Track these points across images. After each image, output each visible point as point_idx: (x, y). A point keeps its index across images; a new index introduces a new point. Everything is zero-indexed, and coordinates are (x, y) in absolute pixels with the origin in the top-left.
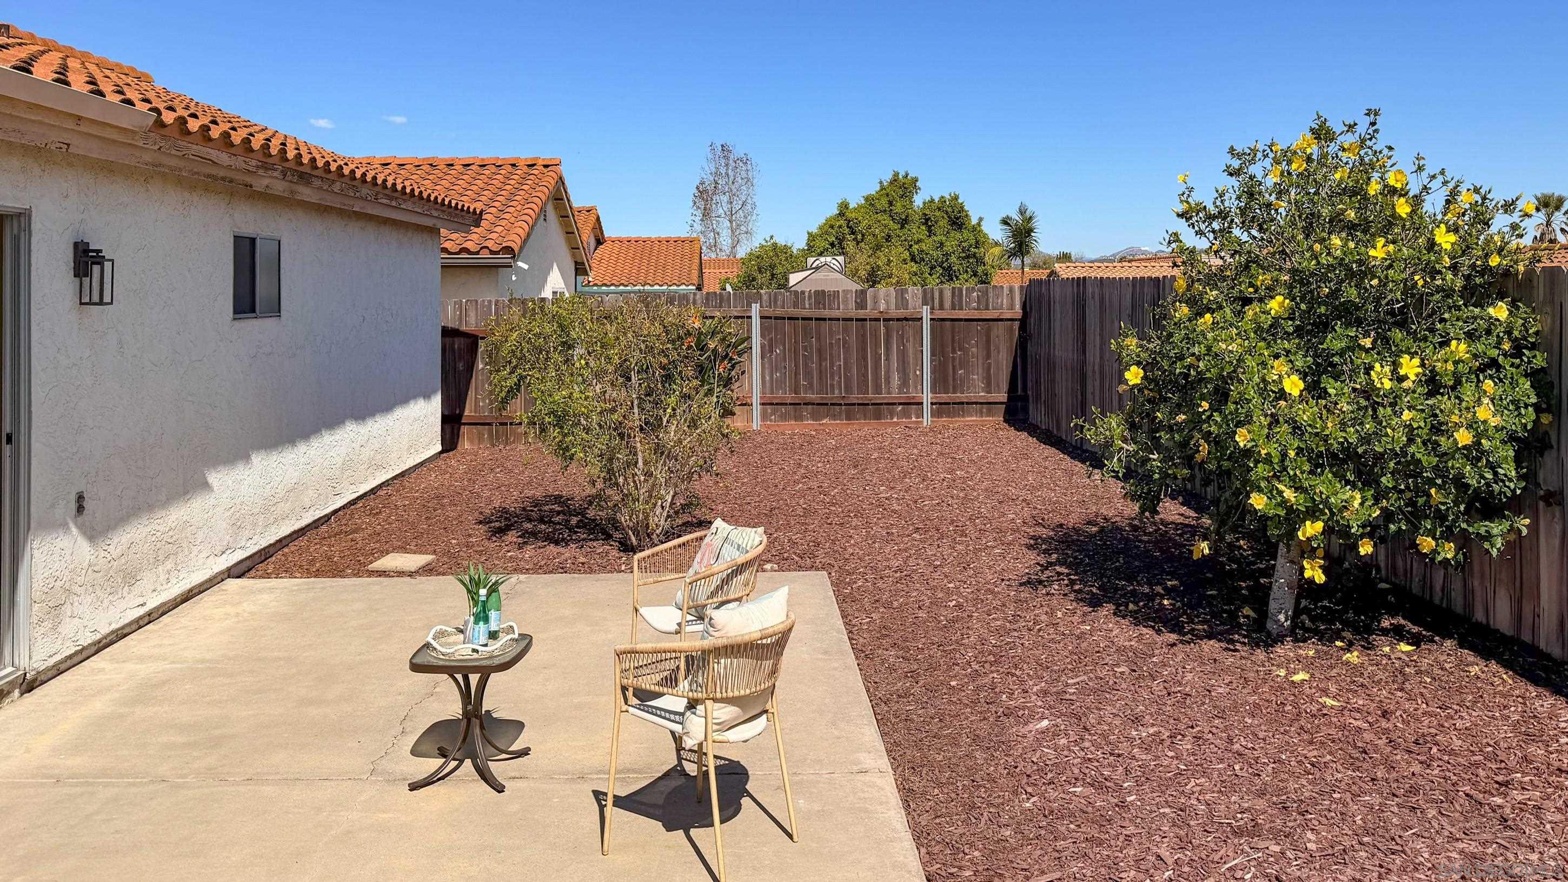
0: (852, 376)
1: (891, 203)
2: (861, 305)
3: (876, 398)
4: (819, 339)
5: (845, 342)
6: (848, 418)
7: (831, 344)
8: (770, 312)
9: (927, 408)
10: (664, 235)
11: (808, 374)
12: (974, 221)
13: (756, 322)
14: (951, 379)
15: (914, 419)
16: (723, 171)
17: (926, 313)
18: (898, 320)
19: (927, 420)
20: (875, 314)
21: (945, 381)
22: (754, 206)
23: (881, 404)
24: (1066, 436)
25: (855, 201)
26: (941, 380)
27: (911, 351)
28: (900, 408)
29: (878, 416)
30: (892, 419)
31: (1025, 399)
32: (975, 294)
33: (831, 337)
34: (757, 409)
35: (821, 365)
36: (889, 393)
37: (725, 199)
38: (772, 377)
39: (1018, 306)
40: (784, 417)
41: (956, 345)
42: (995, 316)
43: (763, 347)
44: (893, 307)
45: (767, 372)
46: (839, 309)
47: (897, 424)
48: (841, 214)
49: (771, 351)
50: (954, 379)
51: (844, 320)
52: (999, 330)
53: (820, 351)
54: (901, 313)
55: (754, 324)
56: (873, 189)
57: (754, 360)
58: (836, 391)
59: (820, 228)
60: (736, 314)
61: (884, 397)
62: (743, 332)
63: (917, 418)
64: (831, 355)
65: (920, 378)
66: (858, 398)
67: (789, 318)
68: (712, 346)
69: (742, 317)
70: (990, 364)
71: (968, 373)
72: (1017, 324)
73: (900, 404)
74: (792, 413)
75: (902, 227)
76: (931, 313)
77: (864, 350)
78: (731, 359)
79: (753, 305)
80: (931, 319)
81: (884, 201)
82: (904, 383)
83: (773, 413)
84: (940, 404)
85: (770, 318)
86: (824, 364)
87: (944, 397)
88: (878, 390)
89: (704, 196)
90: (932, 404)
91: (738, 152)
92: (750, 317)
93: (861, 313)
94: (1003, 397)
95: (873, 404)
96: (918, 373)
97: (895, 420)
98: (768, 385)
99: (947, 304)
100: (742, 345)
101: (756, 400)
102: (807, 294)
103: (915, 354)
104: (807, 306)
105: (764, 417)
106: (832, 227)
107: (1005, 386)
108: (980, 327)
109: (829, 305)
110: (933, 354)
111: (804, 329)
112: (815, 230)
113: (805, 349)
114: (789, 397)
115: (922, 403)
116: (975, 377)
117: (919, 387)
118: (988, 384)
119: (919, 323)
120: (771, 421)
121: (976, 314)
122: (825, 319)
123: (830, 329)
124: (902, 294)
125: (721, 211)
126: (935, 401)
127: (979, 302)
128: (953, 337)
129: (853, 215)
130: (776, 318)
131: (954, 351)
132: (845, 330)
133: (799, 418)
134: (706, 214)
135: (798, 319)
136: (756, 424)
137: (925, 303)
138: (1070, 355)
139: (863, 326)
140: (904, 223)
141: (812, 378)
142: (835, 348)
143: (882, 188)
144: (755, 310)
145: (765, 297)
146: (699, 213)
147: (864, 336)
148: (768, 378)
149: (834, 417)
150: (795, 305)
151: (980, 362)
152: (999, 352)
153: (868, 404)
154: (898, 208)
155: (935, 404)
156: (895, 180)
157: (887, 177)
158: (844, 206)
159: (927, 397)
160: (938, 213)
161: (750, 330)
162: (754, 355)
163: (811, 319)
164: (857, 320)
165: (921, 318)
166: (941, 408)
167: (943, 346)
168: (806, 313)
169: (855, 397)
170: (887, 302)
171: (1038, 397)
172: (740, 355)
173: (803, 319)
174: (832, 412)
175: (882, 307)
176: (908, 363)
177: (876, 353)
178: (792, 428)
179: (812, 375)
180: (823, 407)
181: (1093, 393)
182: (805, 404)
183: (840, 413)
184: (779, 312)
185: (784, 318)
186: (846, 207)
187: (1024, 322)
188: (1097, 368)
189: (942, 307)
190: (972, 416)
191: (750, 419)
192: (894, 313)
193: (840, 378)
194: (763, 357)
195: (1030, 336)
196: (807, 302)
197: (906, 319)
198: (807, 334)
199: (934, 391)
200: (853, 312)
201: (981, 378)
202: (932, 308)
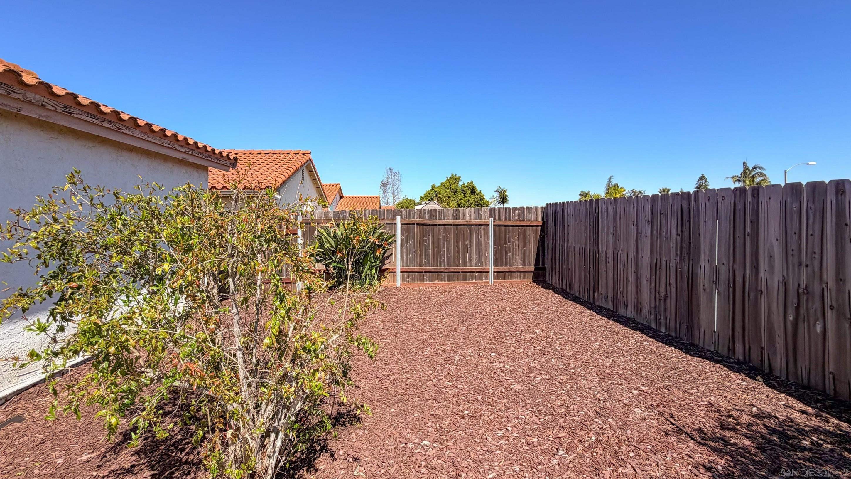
0: (451, 256)
1: (450, 185)
2: (456, 217)
3: (464, 269)
4: (433, 236)
5: (447, 238)
6: (449, 280)
7: (440, 239)
8: (407, 220)
9: (491, 275)
10: (366, 195)
11: (427, 255)
12: (479, 191)
13: (399, 226)
14: (504, 258)
15: (484, 280)
16: (390, 176)
17: (491, 221)
18: (476, 225)
19: (491, 281)
20: (463, 222)
21: (501, 258)
22: (401, 189)
23: (467, 272)
24: (579, 294)
25: (438, 184)
26: (500, 259)
27: (483, 243)
28: (477, 274)
29: (465, 279)
30: (472, 280)
31: (544, 269)
32: (517, 212)
33: (440, 235)
34: (398, 274)
35: (434, 250)
36: (471, 266)
37: (391, 186)
38: (407, 257)
39: (540, 219)
40: (413, 280)
41: (507, 239)
42: (529, 224)
43: (402, 240)
44: (473, 218)
45: (405, 255)
46: (444, 219)
47: (476, 283)
48: (433, 189)
49: (407, 243)
50: (506, 258)
51: (447, 225)
52: (530, 232)
53: (433, 243)
54: (478, 222)
55: (398, 227)
56: (444, 180)
57: (398, 247)
58: (442, 265)
59: (425, 195)
60: (388, 222)
61: (468, 268)
62: (392, 232)
63: (486, 279)
64: (440, 245)
65: (488, 257)
66: (454, 269)
67: (417, 224)
68: (372, 240)
69: (391, 224)
70: (525, 250)
71: (513, 255)
72: (539, 228)
73: (477, 272)
74: (418, 277)
75: (455, 194)
76: (494, 222)
77: (457, 241)
78: (384, 247)
79: (397, 217)
80: (494, 225)
81: (448, 185)
82: (480, 261)
83: (408, 277)
84: (498, 272)
85: (407, 224)
86: (436, 250)
87: (501, 268)
88: (465, 265)
89: (384, 185)
90: (494, 272)
91: (395, 170)
92: (395, 224)
93: (457, 222)
94: (532, 268)
95: (462, 272)
96: (487, 255)
97: (474, 281)
98: (405, 261)
99: (503, 217)
100: (391, 240)
101: (398, 270)
102: (427, 211)
103: (485, 244)
104: (427, 218)
105: (403, 279)
106: (429, 194)
107: (533, 263)
108: (519, 229)
109: (439, 217)
110: (495, 244)
111: (425, 230)
112: (423, 195)
113: (425, 241)
114: (417, 268)
115: (489, 272)
116: (517, 257)
117: (487, 263)
118: (524, 261)
119: (487, 227)
120: (406, 281)
121: (518, 223)
122: (436, 225)
123: (439, 230)
124: (478, 211)
125: (389, 191)
126: (495, 270)
127: (519, 216)
128: (505, 235)
129: (437, 190)
130: (410, 224)
131: (506, 243)
132: (448, 232)
133: (422, 280)
134: (385, 192)
135: (421, 225)
136: (399, 283)
137: (491, 216)
138: (583, 246)
139: (457, 229)
140: (455, 192)
141: (429, 258)
142: (442, 241)
143: (447, 180)
144: (398, 219)
145: (404, 213)
146: (382, 191)
147: (458, 234)
148: (405, 258)
149: (441, 280)
150: (420, 217)
151: (520, 249)
152: (530, 244)
153: (459, 272)
154: (453, 187)
155: (496, 272)
156: (452, 177)
157: (449, 176)
158: (433, 187)
159: (492, 268)
160: (467, 188)
161: (395, 231)
162: (398, 245)
163: (429, 225)
164: (454, 225)
165: (489, 225)
166: (499, 274)
167: (500, 240)
168: (426, 222)
169: (452, 269)
170: (470, 215)
171: (553, 269)
172: (389, 244)
173: (425, 225)
174: (440, 277)
175: (468, 218)
176: (481, 249)
177: (464, 244)
178: (417, 285)
179: (429, 255)
180: (434, 274)
181: (606, 271)
182: (425, 272)
183: (444, 278)
184: (411, 221)
185: (414, 224)
186: (434, 187)
187: (543, 227)
188: (610, 255)
189: (499, 219)
190: (515, 279)
191: (395, 281)
192: (473, 222)
193: (444, 257)
194: (402, 246)
195: (547, 234)
196: (427, 215)
197: (481, 225)
198: (427, 233)
199: (495, 265)
200: (452, 222)
201: (520, 257)
202: (495, 219)
